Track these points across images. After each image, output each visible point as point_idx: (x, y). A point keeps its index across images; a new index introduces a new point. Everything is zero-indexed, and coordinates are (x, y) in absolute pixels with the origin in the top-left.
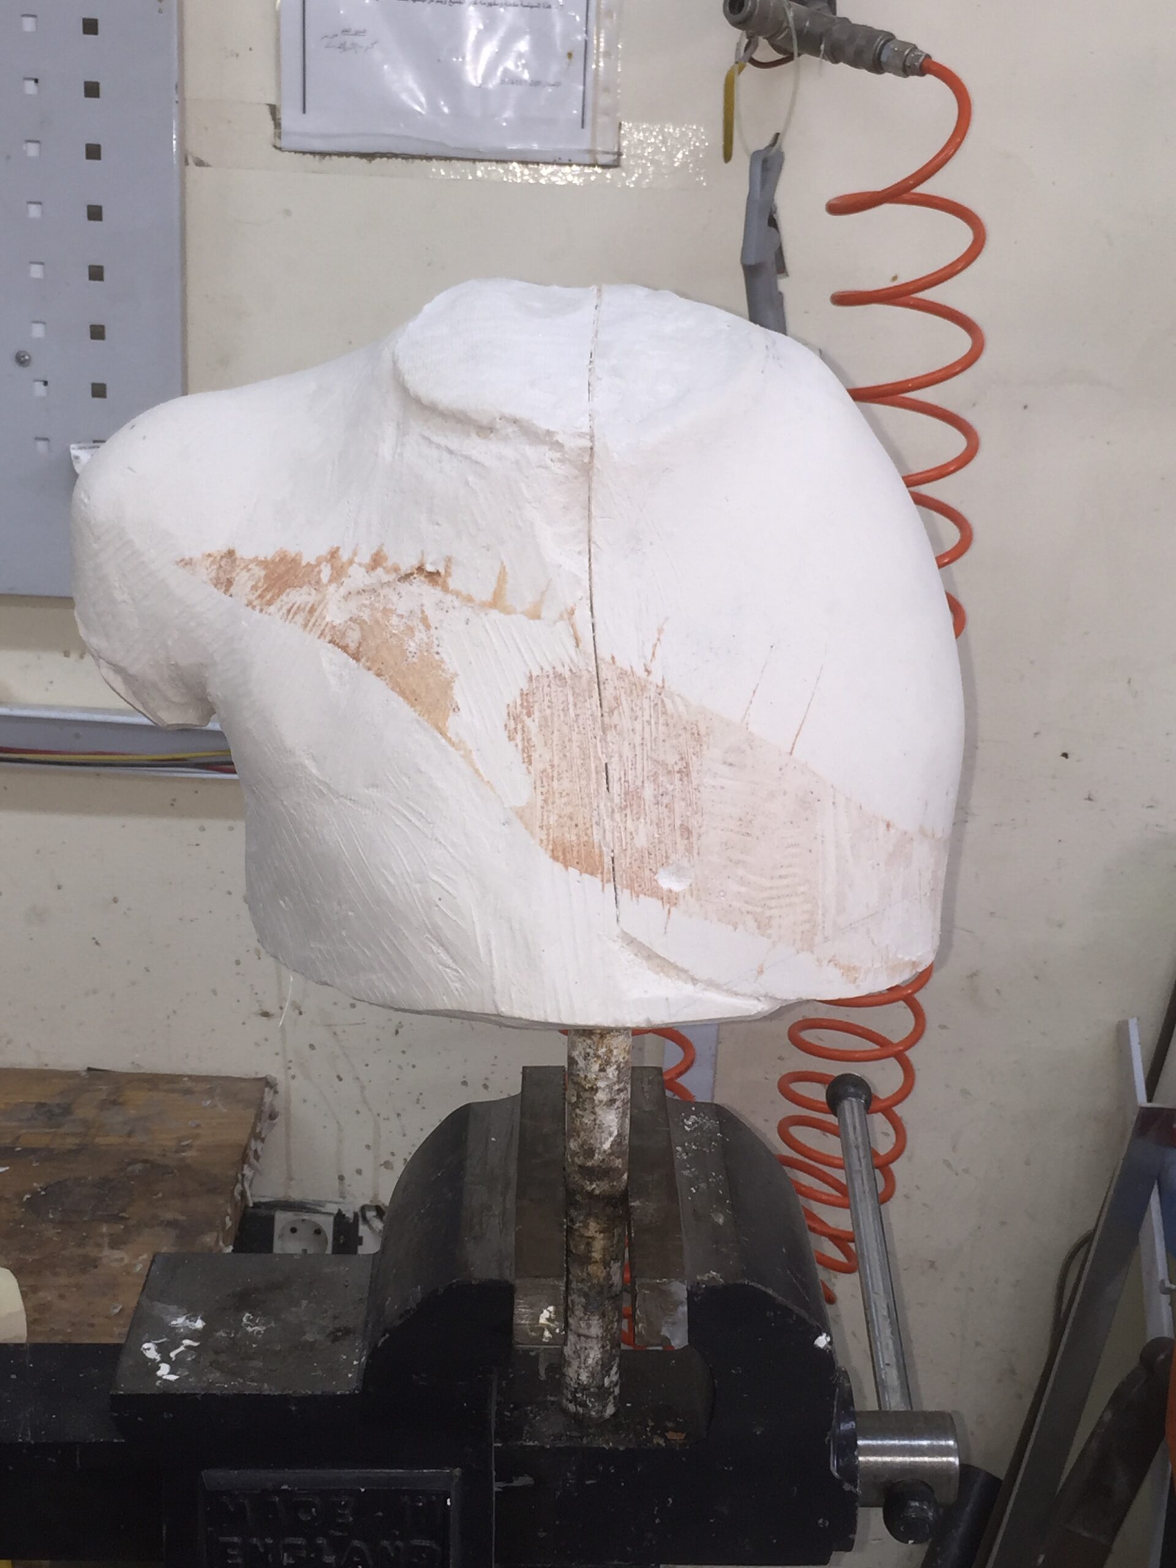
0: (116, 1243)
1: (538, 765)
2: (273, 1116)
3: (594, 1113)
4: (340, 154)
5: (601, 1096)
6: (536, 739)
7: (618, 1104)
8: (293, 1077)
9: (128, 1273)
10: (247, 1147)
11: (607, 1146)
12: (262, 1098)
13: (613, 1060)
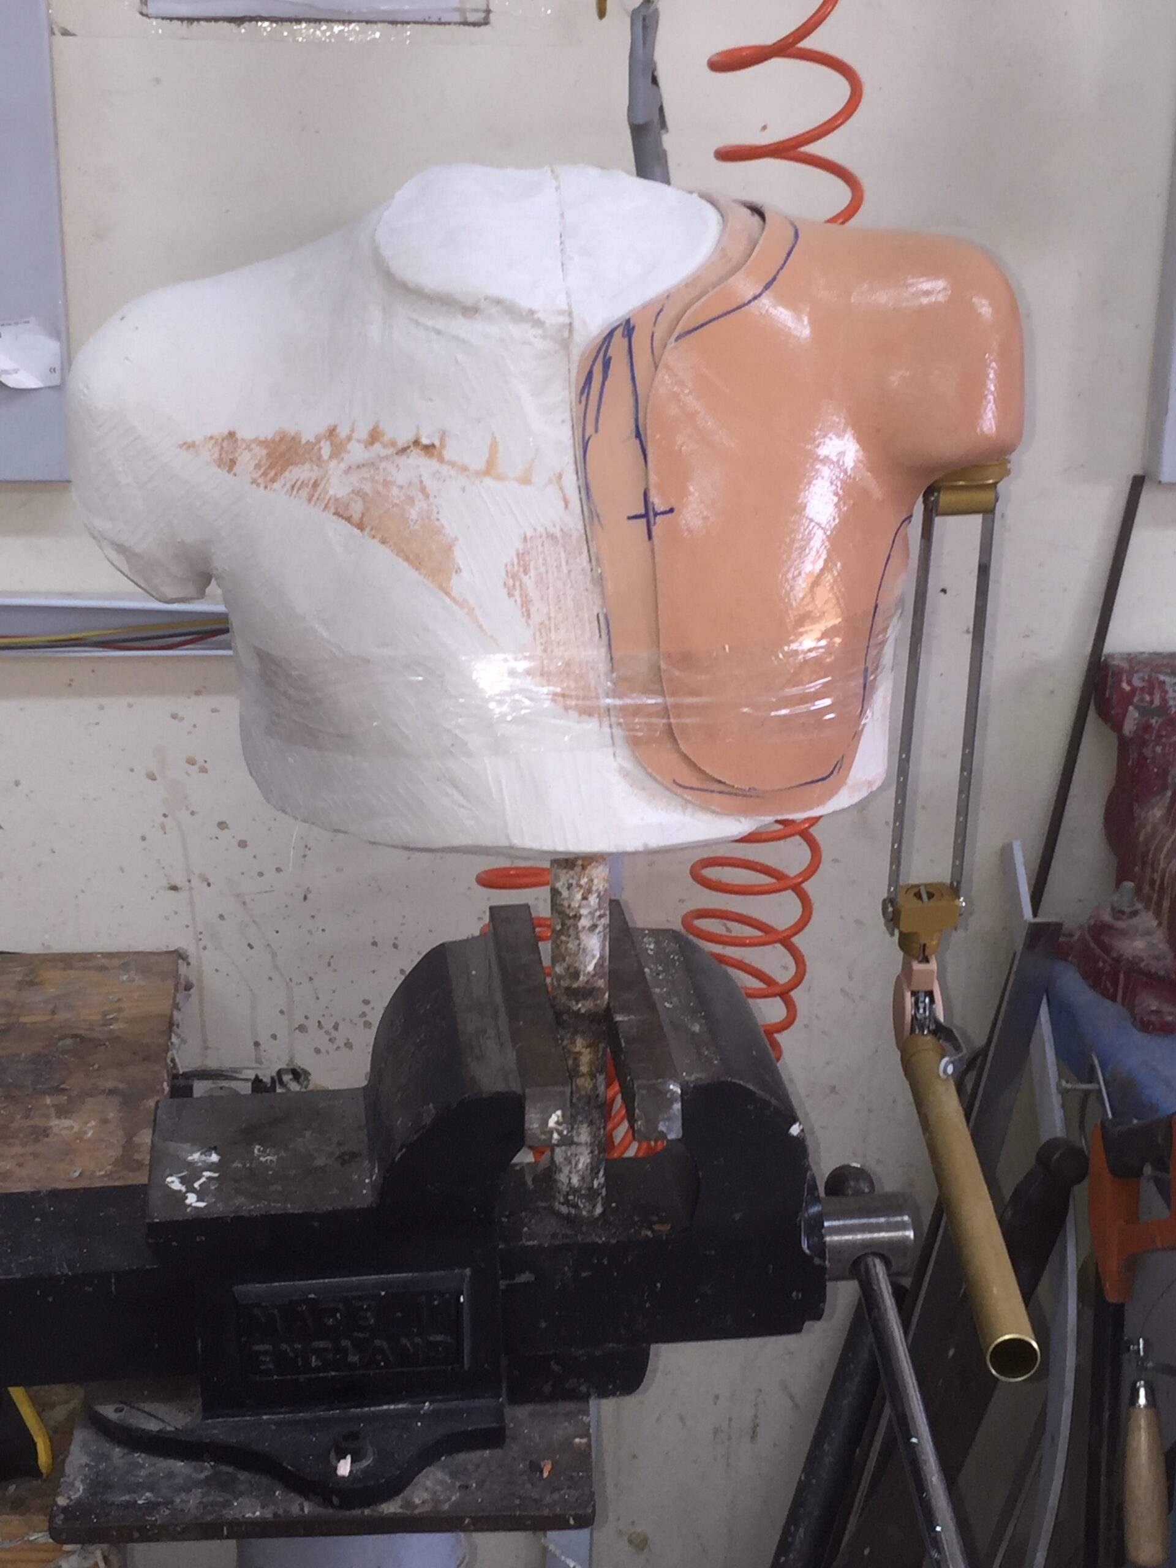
0: (62, 1112)
1: (536, 618)
2: (188, 987)
3: (578, 938)
4: (208, 20)
5: (584, 922)
6: (533, 594)
7: (600, 928)
8: (205, 948)
9: (82, 1140)
10: (171, 1017)
11: (590, 968)
12: (177, 971)
13: (594, 888)
